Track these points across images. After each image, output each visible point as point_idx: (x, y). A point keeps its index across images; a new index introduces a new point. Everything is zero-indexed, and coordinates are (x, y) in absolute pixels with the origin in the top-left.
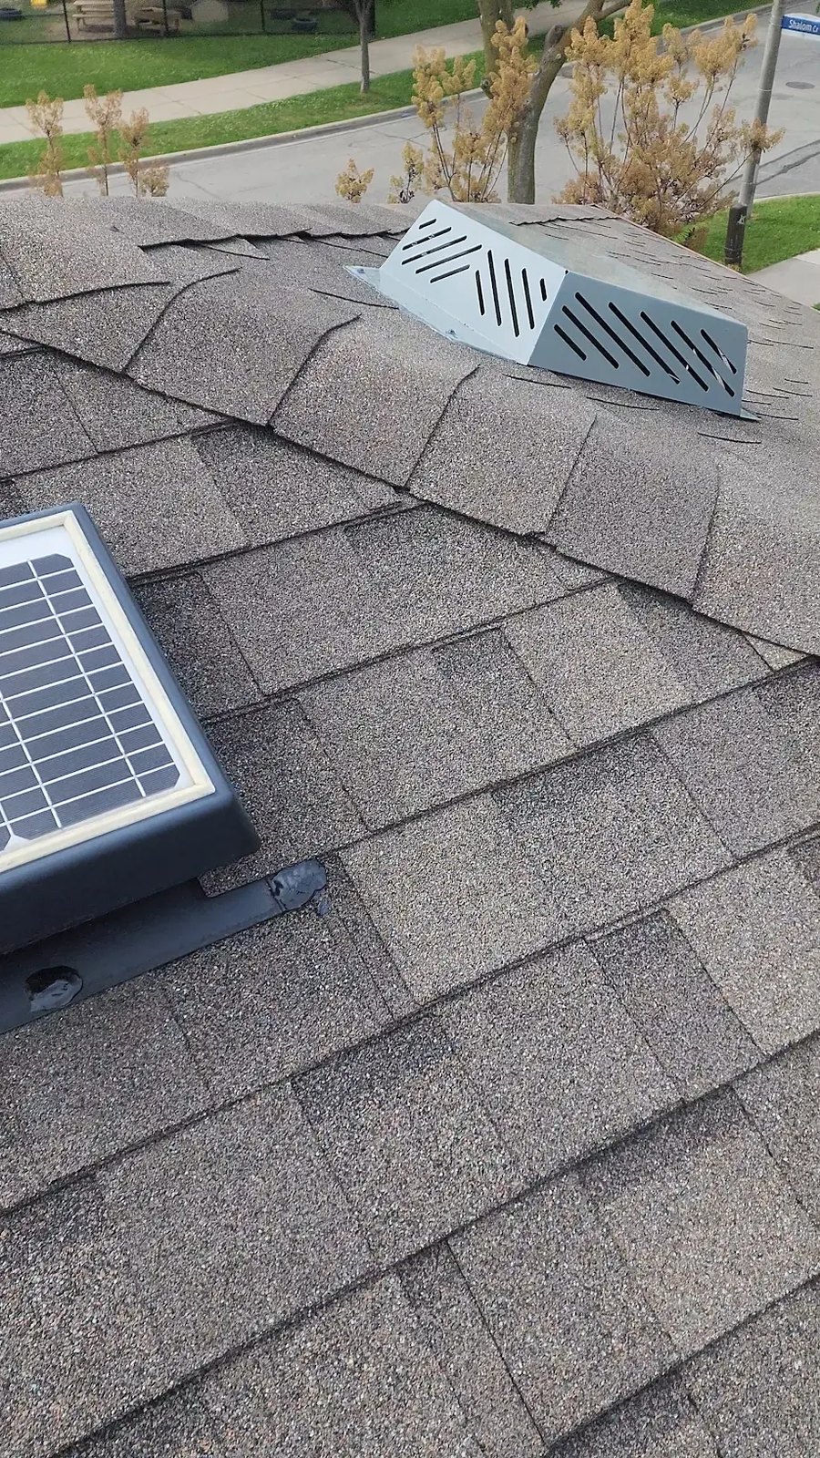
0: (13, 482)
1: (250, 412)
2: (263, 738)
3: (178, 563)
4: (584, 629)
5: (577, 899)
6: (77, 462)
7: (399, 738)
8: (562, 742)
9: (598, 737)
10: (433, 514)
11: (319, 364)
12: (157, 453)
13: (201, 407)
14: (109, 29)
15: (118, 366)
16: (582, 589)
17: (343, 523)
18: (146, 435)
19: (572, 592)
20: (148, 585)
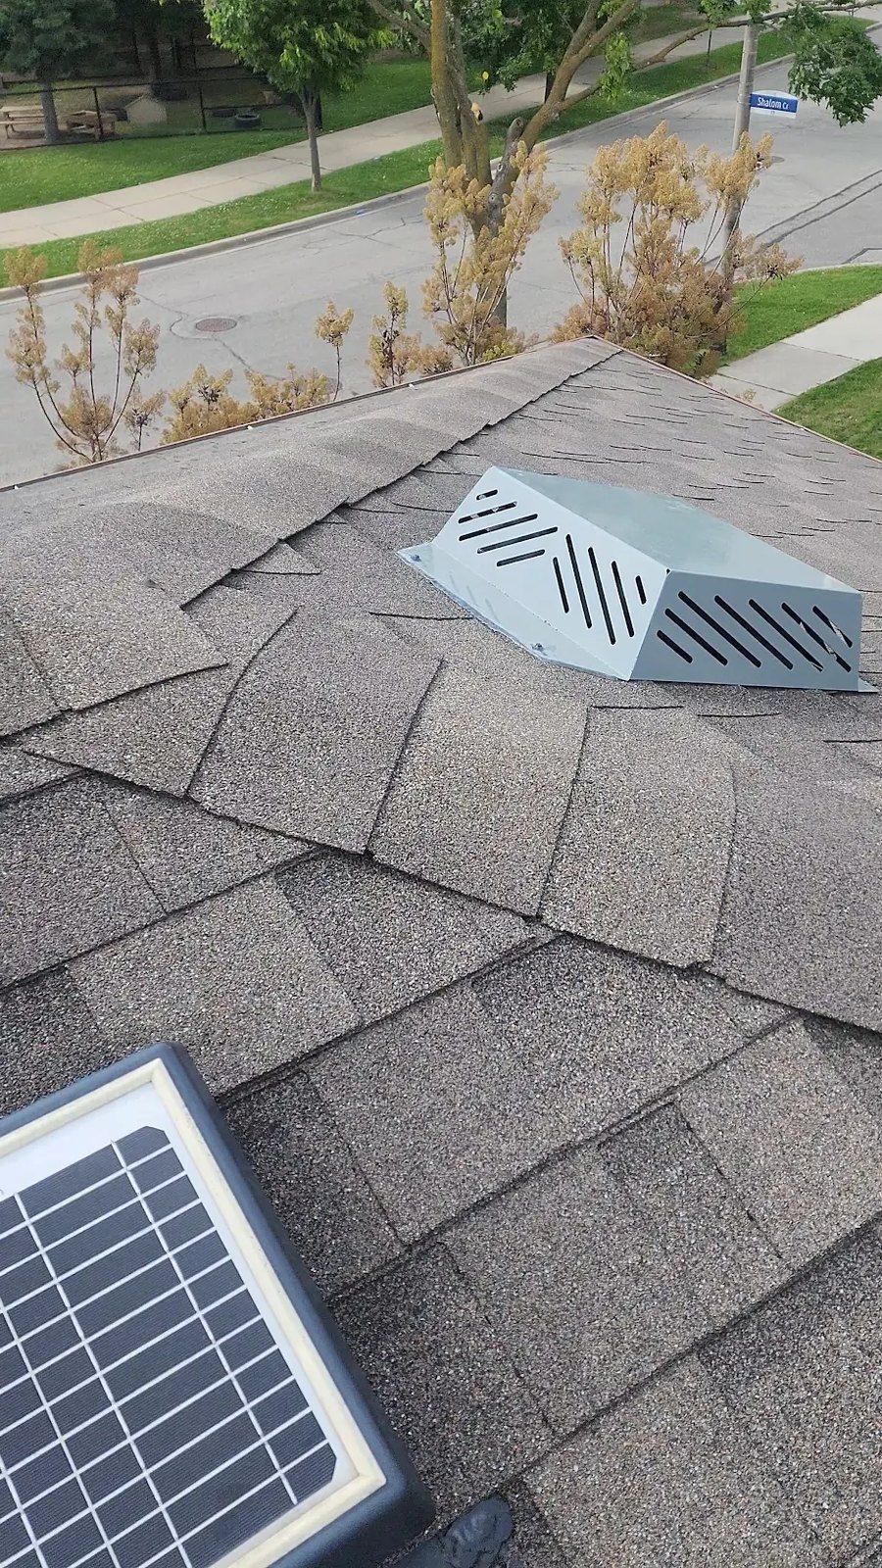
0: (66, 969)
1: (344, 836)
2: (409, 1310)
3: (278, 1063)
4: (773, 1091)
5: (825, 1506)
6: (142, 928)
7: (575, 1285)
8: (772, 1264)
9: (813, 1249)
10: (573, 948)
11: (416, 757)
12: (235, 901)
13: (282, 834)
14: (40, 135)
15: (178, 787)
16: (763, 1034)
17: (469, 976)
18: (222, 880)
19: (751, 1040)
20: (245, 1098)
